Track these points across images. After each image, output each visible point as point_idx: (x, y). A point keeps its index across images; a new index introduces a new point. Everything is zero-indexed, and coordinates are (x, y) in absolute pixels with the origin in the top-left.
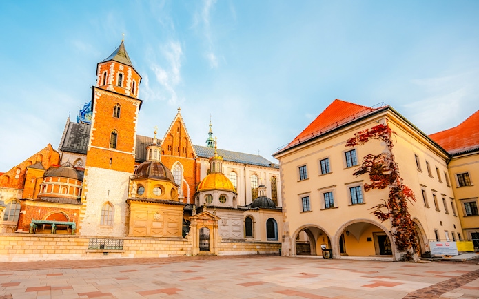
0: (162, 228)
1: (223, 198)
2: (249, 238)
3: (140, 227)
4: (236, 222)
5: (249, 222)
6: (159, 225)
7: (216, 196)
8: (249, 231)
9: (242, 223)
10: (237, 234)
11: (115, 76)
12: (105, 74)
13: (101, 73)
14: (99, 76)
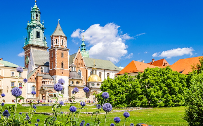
1: (98, 85)
7: (96, 84)
11: (61, 41)
12: (57, 40)
13: (55, 39)
14: (54, 40)
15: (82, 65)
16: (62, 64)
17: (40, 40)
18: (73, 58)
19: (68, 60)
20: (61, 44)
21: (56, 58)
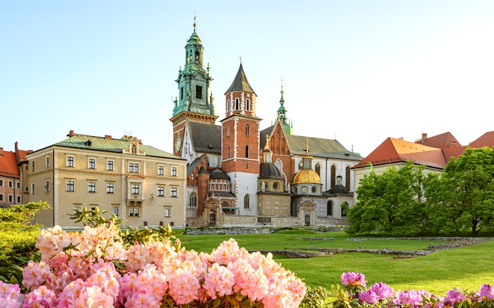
0: (279, 210)
1: (314, 190)
2: (330, 216)
3: (268, 210)
4: (322, 206)
5: (330, 205)
6: (278, 208)
7: (310, 187)
8: (330, 212)
9: (326, 206)
10: (322, 214)
11: (245, 102)
12: (237, 100)
13: (234, 99)
14: (232, 101)
15: (283, 150)
16: (247, 147)
17: (202, 103)
18: (267, 136)
19: (259, 141)
20: (245, 108)
21: (236, 136)
